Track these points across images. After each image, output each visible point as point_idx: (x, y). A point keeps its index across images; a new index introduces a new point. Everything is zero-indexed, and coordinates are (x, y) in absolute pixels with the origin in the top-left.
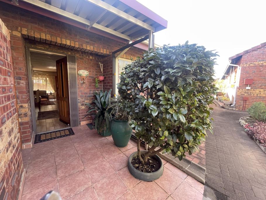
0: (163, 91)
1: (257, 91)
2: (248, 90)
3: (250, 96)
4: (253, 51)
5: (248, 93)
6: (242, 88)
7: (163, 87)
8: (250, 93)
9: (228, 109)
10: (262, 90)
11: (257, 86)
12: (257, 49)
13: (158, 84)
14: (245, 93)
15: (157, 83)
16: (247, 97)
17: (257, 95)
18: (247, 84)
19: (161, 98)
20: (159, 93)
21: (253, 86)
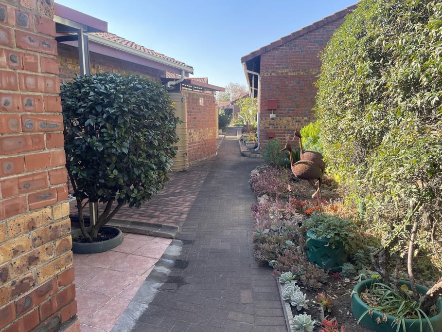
0: (106, 128)
1: (284, 121)
2: (273, 119)
3: (276, 130)
4: (273, 49)
5: (273, 125)
6: (265, 116)
7: (105, 124)
8: (277, 124)
9: (250, 157)
10: (290, 118)
11: (283, 112)
12: (279, 47)
13: (101, 122)
14: (270, 124)
15: (99, 120)
16: (273, 132)
17: (285, 127)
18: (271, 109)
19: (105, 135)
20: (102, 130)
21: (279, 111)
